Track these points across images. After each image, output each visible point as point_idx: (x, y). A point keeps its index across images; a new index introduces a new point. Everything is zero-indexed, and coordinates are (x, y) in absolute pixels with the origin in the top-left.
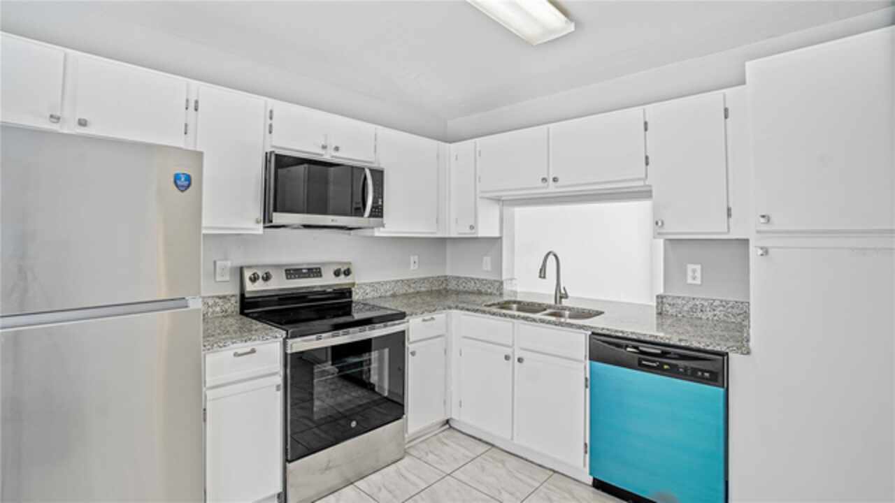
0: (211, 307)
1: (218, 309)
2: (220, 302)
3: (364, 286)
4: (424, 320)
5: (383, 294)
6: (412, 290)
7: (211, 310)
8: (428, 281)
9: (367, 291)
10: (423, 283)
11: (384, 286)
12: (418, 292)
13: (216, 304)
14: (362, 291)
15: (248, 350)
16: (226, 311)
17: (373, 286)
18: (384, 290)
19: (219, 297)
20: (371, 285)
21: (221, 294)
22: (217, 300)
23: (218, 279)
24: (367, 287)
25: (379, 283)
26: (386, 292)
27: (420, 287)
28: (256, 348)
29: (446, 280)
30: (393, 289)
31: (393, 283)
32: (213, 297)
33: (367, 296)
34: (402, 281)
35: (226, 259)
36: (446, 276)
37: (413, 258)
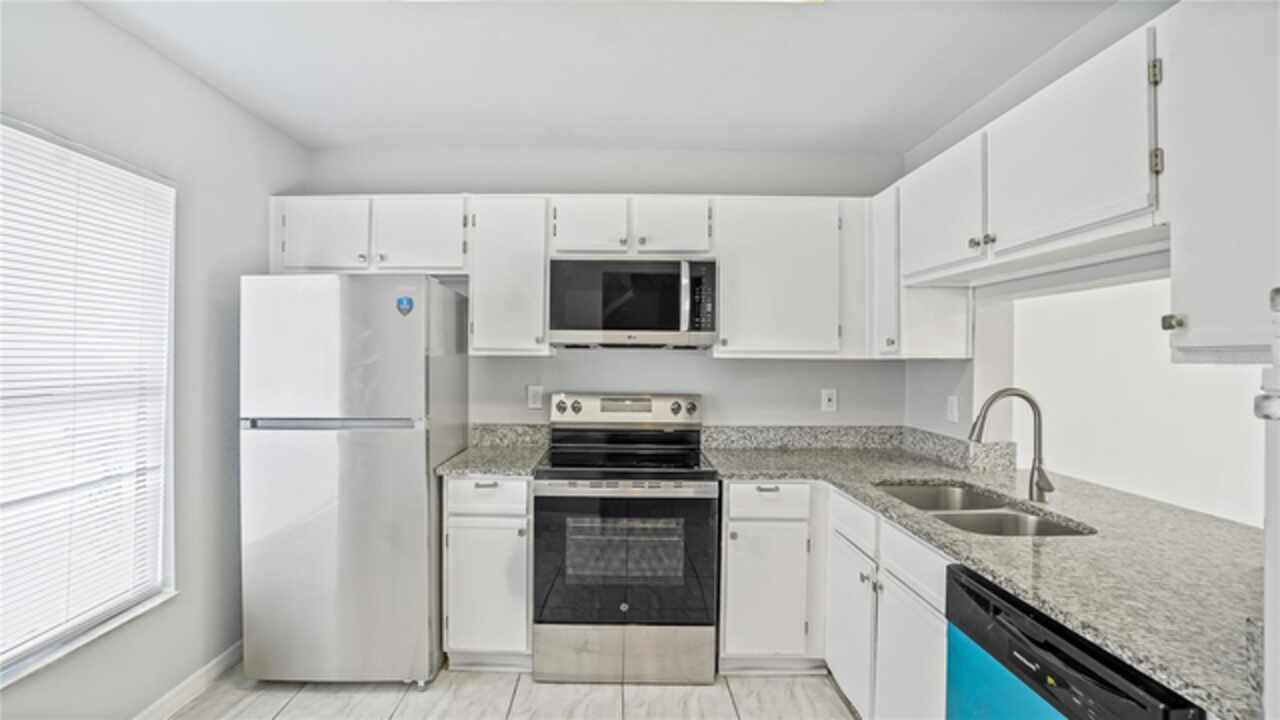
0: (520, 435)
1: (528, 439)
2: (531, 431)
3: (727, 430)
4: (761, 490)
5: (762, 446)
6: (819, 445)
7: (520, 439)
8: (857, 432)
9: (733, 438)
10: (846, 434)
11: (764, 435)
12: (834, 449)
13: (525, 433)
14: (724, 437)
15: (491, 482)
16: (537, 442)
17: (744, 432)
18: (764, 438)
19: (528, 426)
20: (739, 429)
21: (531, 422)
22: (527, 429)
23: (531, 406)
24: (733, 433)
25: (754, 428)
26: (768, 442)
27: (839, 441)
28: (499, 482)
29: (901, 433)
30: (781, 439)
31: (782, 430)
32: (523, 425)
33: (734, 446)
34: (801, 428)
35: (538, 384)
36: (901, 427)
37: (825, 393)
